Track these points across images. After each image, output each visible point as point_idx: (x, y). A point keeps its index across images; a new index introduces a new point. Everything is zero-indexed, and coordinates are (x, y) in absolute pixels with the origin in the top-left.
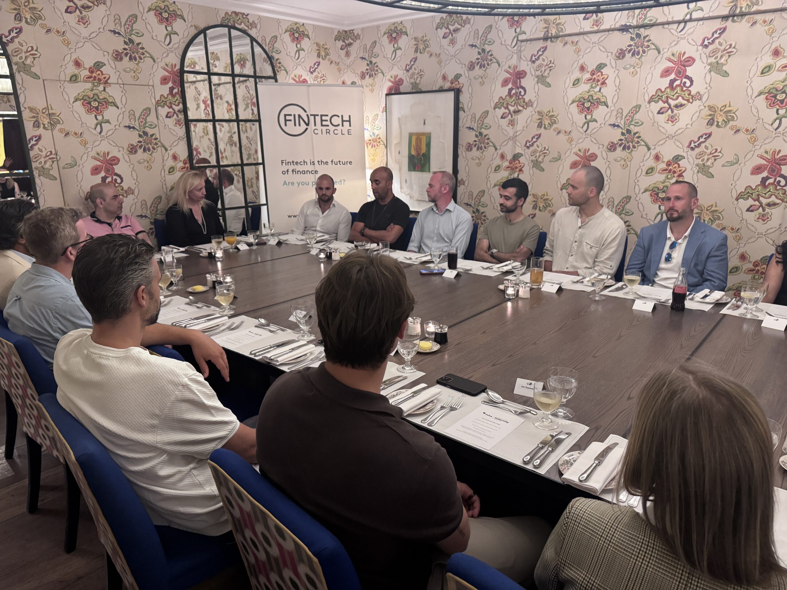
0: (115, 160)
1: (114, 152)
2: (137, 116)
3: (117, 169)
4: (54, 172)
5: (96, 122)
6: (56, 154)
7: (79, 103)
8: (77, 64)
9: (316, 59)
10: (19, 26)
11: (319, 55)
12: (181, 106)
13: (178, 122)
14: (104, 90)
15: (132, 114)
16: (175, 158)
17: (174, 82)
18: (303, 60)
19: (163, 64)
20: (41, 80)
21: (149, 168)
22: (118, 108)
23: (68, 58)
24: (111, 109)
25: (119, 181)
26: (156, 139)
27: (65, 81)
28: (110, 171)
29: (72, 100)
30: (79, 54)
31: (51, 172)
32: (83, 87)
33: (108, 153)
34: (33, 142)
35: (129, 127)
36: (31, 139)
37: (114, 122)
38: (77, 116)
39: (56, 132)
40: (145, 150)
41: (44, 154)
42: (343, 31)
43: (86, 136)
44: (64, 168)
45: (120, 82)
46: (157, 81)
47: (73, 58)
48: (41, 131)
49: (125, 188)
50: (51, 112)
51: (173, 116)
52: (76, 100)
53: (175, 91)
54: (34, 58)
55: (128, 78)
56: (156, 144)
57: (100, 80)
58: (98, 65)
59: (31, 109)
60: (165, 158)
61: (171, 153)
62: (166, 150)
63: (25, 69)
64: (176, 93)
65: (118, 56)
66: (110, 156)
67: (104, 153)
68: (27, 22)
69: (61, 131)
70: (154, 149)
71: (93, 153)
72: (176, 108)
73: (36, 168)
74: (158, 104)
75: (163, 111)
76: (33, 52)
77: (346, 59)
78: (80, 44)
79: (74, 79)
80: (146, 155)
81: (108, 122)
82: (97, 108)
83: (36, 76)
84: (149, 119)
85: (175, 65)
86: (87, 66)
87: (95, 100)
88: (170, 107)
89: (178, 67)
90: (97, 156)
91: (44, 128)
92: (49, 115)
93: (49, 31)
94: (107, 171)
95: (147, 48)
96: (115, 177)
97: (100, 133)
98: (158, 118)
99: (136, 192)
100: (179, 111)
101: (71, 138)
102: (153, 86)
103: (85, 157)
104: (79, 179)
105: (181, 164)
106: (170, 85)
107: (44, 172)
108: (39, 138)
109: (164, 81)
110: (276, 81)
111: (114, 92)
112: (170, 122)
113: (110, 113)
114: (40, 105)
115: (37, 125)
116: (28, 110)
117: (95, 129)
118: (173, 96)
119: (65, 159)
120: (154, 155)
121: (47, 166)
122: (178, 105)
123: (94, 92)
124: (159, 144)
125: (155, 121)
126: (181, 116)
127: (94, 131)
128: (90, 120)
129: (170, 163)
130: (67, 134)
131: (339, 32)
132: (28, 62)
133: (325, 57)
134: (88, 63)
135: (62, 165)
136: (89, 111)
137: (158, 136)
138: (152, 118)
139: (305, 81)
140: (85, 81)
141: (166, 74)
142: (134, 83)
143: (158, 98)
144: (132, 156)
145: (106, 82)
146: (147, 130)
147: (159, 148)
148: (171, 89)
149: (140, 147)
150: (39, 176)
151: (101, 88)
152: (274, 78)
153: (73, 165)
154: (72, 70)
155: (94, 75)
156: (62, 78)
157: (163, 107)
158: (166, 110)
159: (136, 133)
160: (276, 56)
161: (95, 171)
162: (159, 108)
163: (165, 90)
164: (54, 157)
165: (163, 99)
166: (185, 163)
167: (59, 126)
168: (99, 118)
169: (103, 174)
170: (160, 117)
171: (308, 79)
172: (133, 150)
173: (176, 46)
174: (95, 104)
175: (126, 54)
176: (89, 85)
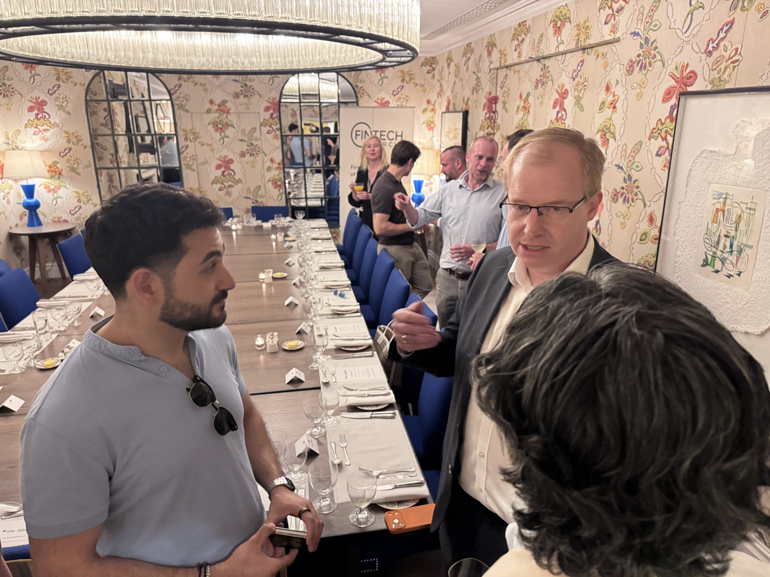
0: (231, 161)
1: (231, 156)
2: (247, 132)
3: (232, 166)
4: (194, 167)
5: (220, 137)
6: (196, 156)
7: (211, 126)
8: (211, 102)
9: (400, 84)
10: (180, 83)
11: (403, 81)
12: (278, 126)
13: (276, 137)
14: (227, 117)
15: (243, 131)
16: (272, 161)
17: (274, 110)
18: (386, 86)
19: (267, 98)
20: (190, 114)
21: (253, 167)
22: (234, 128)
23: (206, 99)
24: (231, 128)
25: (233, 174)
26: (259, 148)
27: (203, 113)
28: (227, 168)
29: (207, 124)
30: (213, 96)
31: (193, 167)
32: (214, 116)
33: (227, 157)
34: (184, 149)
35: (241, 140)
36: (182, 148)
37: (231, 137)
38: (209, 133)
39: (197, 143)
40: (251, 155)
41: (189, 156)
42: (430, 58)
43: (214, 145)
44: (200, 165)
45: (237, 111)
46: (262, 109)
47: (209, 99)
48: (188, 143)
49: (237, 179)
50: (195, 131)
51: (272, 132)
52: (209, 124)
53: (275, 115)
54: (187, 101)
55: (242, 109)
56: (259, 151)
57: (224, 111)
58: (224, 102)
59: (184, 130)
60: (265, 161)
61: (269, 157)
62: (266, 155)
63: (181, 107)
64: (275, 117)
65: (237, 96)
66: (228, 158)
67: (224, 157)
68: (184, 81)
69: (200, 142)
70: (257, 154)
71: (218, 156)
72: (275, 127)
73: (184, 164)
74: (261, 125)
75: (265, 129)
76: (187, 97)
77: (432, 81)
78: (213, 91)
79: (209, 111)
80: (252, 158)
81: (227, 137)
82: (221, 129)
83: (187, 111)
84: (254, 135)
85: (276, 98)
86: (217, 103)
87: (221, 124)
88: (270, 126)
89: (278, 99)
90: (220, 158)
91: (191, 141)
92: (194, 133)
93: (196, 84)
94: (226, 167)
95: (256, 89)
96: (230, 172)
97: (223, 144)
98: (261, 134)
99: (244, 182)
100: (277, 129)
101: (205, 147)
102: (259, 113)
103: (212, 158)
104: (209, 171)
105: (276, 165)
106: (271, 111)
107: (189, 167)
108: (187, 146)
109: (267, 109)
110: (358, 105)
111: (232, 118)
112: (270, 137)
113: (229, 131)
114: (189, 128)
115: (186, 139)
116: (182, 131)
117: (220, 141)
118: (273, 119)
119: (201, 160)
120: (257, 158)
121: (191, 163)
122: (276, 125)
123: (221, 119)
124: (261, 151)
125: (259, 136)
126: (278, 133)
127: (219, 143)
128: (217, 136)
129: (268, 164)
130: (203, 145)
131: (426, 59)
132: (184, 103)
133: (410, 81)
134: (218, 101)
135: (199, 162)
136: (217, 130)
137: (260, 146)
138: (257, 134)
139: (388, 102)
140: (215, 112)
141: (269, 104)
142: (245, 111)
143: (262, 121)
144: (242, 159)
145: (228, 112)
146: (253, 142)
147: (261, 154)
148: (272, 115)
149: (248, 153)
150: (186, 168)
151: (225, 116)
152: (357, 102)
153: (205, 163)
154: (208, 106)
155: (221, 108)
156: (202, 111)
157: (265, 126)
158: (267, 128)
159: (246, 144)
160: (360, 85)
161: (218, 167)
162: (263, 128)
163: (267, 115)
164: (194, 158)
165: (265, 121)
166: (279, 164)
167: (198, 140)
168: (223, 134)
169: (223, 169)
170: (263, 134)
171: (390, 100)
172: (243, 155)
173: (277, 85)
174: (220, 126)
175: (242, 94)
176: (217, 115)
